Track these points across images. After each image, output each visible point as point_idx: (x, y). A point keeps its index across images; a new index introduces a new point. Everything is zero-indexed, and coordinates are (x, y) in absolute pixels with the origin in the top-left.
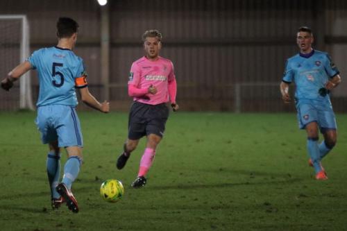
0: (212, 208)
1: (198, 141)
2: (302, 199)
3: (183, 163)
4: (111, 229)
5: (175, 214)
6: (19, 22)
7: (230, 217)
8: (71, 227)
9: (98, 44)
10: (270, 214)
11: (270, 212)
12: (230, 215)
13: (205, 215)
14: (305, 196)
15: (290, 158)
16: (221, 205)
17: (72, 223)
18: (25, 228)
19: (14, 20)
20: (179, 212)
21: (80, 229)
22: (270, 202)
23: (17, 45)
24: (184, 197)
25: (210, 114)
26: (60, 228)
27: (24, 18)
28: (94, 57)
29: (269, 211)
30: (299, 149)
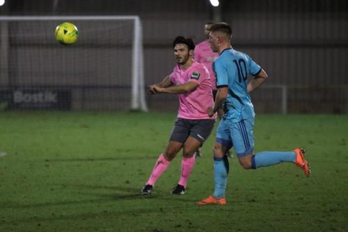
0: (331, 210)
1: (311, 142)
4: (229, 230)
5: (294, 216)
6: (132, 23)
8: (189, 227)
13: (324, 217)
16: (339, 207)
17: (191, 224)
18: (144, 229)
19: (127, 21)
20: (298, 214)
21: (198, 230)
23: (129, 46)
25: (322, 116)
26: (178, 229)
27: (137, 20)
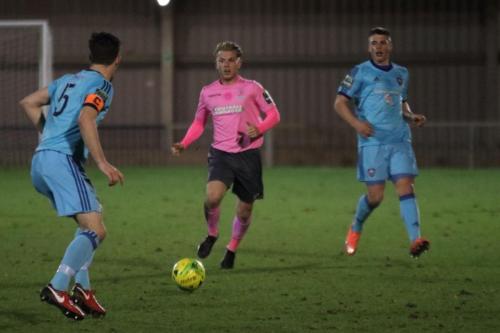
0: (330, 312)
1: (307, 210)
2: (464, 298)
3: (284, 244)
5: (272, 322)
6: (37, 32)
7: (356, 325)
9: (156, 65)
10: (415, 321)
11: (416, 317)
12: (356, 322)
13: (317, 322)
14: (467, 294)
15: (446, 235)
16: (342, 307)
19: (29, 28)
20: (278, 318)
22: (414, 302)
23: (34, 66)
24: (286, 295)
25: (325, 170)
27: (45, 27)
28: (150, 84)
29: (414, 316)
30: (459, 222)
